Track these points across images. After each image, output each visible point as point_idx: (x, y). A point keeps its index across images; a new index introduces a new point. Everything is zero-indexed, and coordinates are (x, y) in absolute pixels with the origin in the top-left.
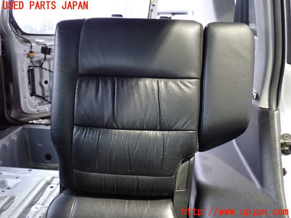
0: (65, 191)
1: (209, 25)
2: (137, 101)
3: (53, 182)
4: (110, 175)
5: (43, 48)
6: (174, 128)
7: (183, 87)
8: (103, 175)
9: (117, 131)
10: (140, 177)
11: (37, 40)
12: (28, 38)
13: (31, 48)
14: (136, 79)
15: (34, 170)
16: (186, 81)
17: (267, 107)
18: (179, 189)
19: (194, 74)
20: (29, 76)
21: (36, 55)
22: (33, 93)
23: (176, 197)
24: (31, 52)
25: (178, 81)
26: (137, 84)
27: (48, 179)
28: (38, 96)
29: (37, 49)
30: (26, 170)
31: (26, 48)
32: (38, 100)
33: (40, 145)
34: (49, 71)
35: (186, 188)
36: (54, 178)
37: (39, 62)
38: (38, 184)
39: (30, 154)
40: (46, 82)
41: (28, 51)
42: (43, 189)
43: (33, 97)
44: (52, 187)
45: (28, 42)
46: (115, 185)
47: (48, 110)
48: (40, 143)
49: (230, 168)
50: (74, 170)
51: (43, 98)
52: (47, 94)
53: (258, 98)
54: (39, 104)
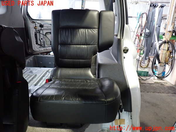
1: (101, 11)
2: (79, 36)
5: (40, 25)
6: (91, 44)
7: (93, 31)
9: (73, 46)
11: (38, 22)
12: (34, 21)
13: (36, 25)
14: (78, 29)
16: (94, 29)
17: (119, 38)
18: (93, 64)
19: (96, 27)
20: (35, 36)
21: (38, 28)
22: (37, 43)
23: (91, 67)
24: (36, 26)
25: (92, 29)
26: (79, 31)
27: (48, 70)
28: (39, 45)
29: (38, 25)
30: (39, 68)
31: (34, 25)
32: (39, 46)
33: (41, 63)
34: (43, 34)
37: (39, 30)
40: (42, 39)
41: (34, 26)
43: (37, 45)
44: (49, 72)
45: (34, 22)
47: (43, 50)
48: (41, 62)
49: (109, 59)
51: (41, 45)
52: (42, 43)
53: (117, 36)
54: (40, 48)
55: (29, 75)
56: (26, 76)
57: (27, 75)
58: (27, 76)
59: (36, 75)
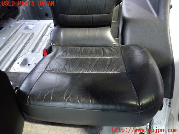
0: (57, 26)
3: (51, 25)
4: (78, 15)
8: (74, 15)
10: (93, 15)
15: (40, 20)
18: (114, 21)
23: (112, 25)
27: (49, 24)
30: (37, 20)
33: (41, 9)
35: (118, 20)
36: (51, 23)
38: (44, 27)
39: (37, 14)
42: (47, 29)
44: (51, 28)
46: (81, 20)
50: (59, 14)
55: (23, 34)
56: (20, 36)
57: (21, 34)
58: (22, 36)
59: (33, 34)
